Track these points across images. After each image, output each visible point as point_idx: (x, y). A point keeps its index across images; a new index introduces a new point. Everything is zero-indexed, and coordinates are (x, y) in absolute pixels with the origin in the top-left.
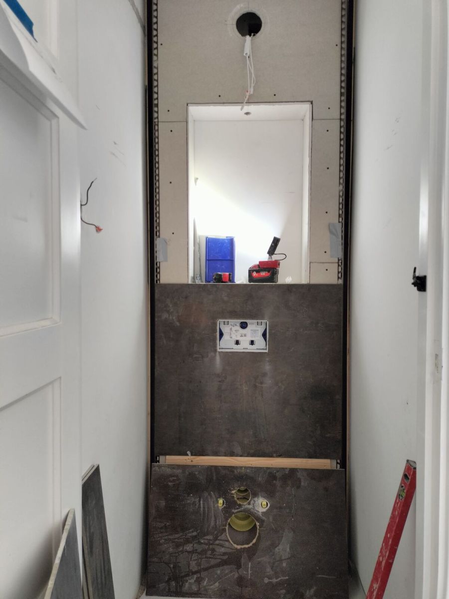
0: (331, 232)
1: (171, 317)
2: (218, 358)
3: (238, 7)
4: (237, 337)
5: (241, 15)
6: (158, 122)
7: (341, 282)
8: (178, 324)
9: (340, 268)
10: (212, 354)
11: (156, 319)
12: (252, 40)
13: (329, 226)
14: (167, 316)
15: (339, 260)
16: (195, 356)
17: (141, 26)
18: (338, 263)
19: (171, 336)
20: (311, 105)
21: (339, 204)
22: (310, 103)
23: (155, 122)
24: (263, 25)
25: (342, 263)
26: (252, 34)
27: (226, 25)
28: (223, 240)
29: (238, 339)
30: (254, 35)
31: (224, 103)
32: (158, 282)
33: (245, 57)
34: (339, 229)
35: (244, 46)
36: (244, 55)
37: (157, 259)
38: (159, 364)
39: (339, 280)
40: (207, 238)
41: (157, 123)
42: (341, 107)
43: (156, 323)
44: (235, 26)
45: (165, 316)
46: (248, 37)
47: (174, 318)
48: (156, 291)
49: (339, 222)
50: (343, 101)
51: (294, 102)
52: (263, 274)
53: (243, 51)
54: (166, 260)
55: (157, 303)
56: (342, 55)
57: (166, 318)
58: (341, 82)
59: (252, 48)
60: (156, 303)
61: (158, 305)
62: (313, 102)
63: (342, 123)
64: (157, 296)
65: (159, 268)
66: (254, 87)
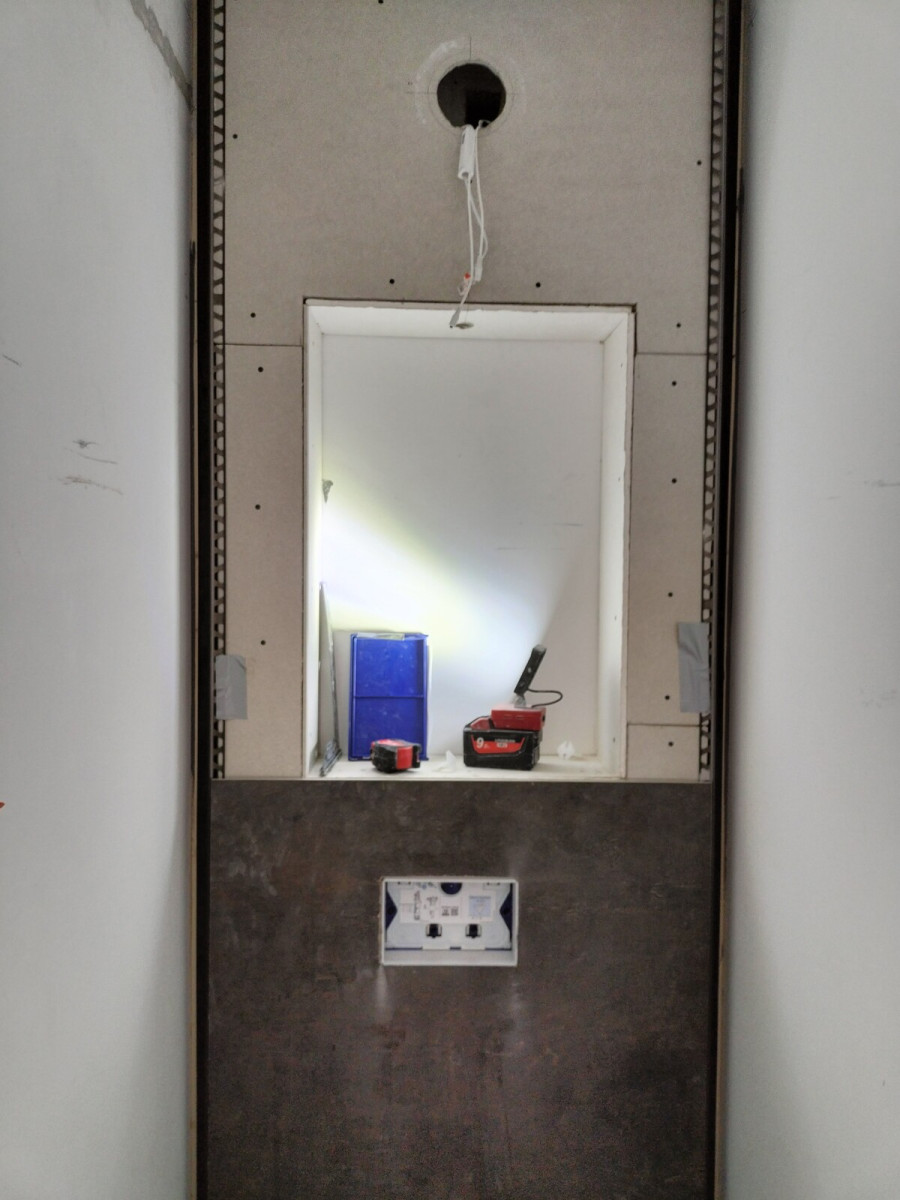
0: (682, 646)
1: (253, 873)
2: (382, 983)
3: (443, 48)
4: (433, 917)
5: (451, 69)
6: (224, 344)
7: (707, 776)
8: (272, 891)
9: (705, 740)
10: (367, 972)
11: (212, 879)
12: (479, 137)
13: (677, 631)
14: (243, 871)
15: (702, 719)
16: (319, 977)
17: (180, 86)
18: (700, 726)
19: (254, 926)
20: (632, 316)
21: (704, 573)
22: (629, 310)
23: (215, 344)
24: (508, 99)
25: (709, 726)
26: (480, 122)
27: (412, 93)
28: (397, 643)
29: (434, 921)
30: (485, 125)
31: (403, 301)
32: (220, 774)
33: (461, 183)
34: (702, 637)
35: (458, 152)
36: (460, 176)
37: (218, 713)
38: (219, 999)
39: (703, 770)
40: (353, 637)
41: (220, 347)
42: (709, 323)
43: (212, 888)
44: (434, 98)
45: (237, 868)
46: (469, 130)
47: (262, 874)
48: (214, 801)
49: (703, 621)
50: (716, 306)
51: (589, 305)
52: (502, 745)
53: (455, 166)
54: (242, 714)
55: (214, 833)
56: (712, 191)
57: (239, 875)
58: (711, 258)
59: (479, 158)
60: (212, 836)
61: (217, 838)
62: (638, 309)
63: (712, 366)
64: (214, 815)
65: (223, 736)
66: (484, 260)
